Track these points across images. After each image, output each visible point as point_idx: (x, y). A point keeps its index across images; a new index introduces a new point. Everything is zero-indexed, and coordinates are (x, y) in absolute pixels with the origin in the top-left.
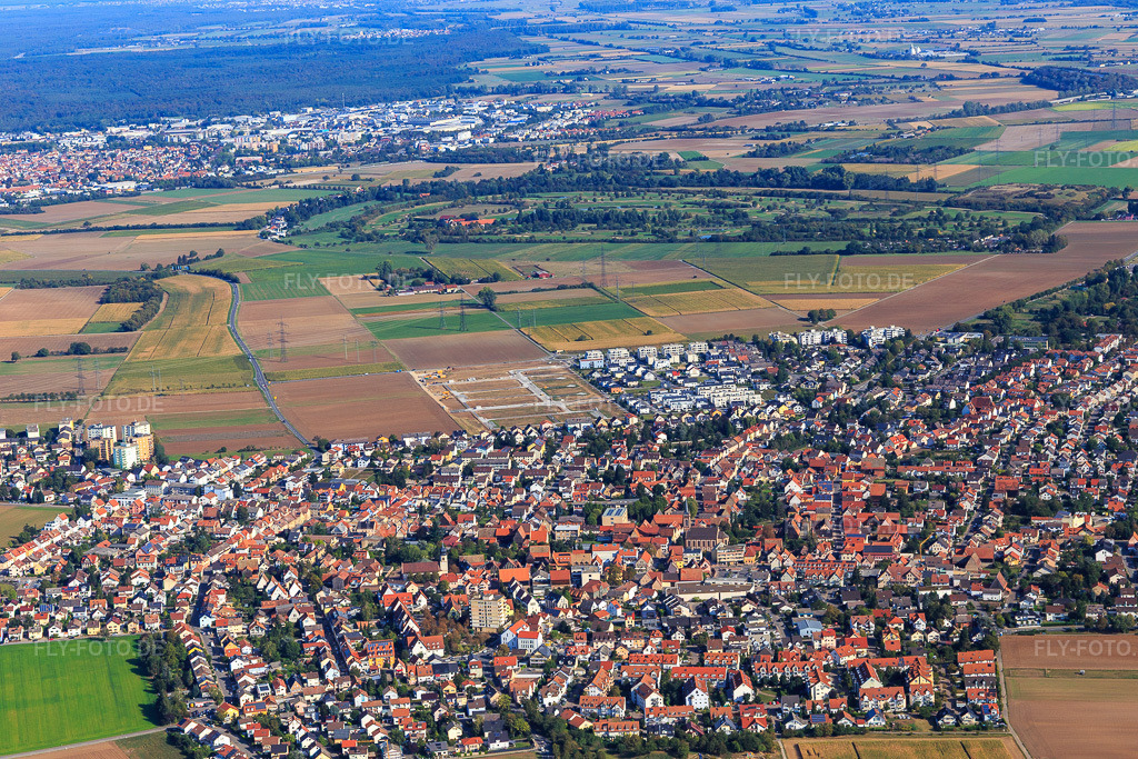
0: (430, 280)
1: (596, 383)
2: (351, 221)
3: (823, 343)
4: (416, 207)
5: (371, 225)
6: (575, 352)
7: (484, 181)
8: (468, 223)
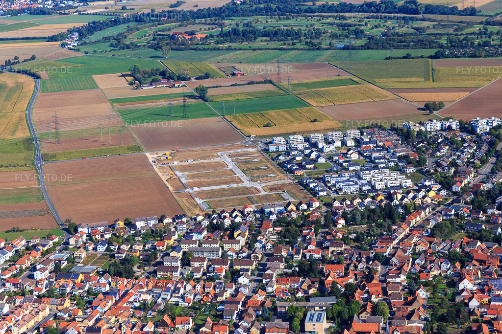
0: (164, 78)
1: (282, 165)
2: (118, 36)
3: (442, 130)
4: (159, 26)
5: (130, 38)
6: (264, 136)
7: (200, 10)
8: (190, 37)
